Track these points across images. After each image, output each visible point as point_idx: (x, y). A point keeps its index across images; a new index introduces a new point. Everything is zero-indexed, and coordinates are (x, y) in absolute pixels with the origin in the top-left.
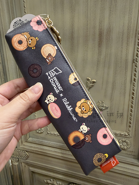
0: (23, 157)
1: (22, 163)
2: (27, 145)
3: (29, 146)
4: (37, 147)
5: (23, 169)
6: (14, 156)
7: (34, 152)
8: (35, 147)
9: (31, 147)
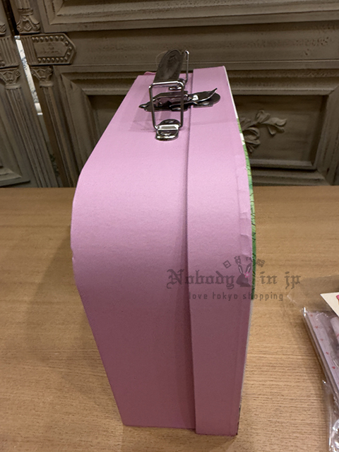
0: (63, 57)
1: (63, 76)
2: (68, 13)
3: (74, 15)
4: (93, 11)
5: (68, 97)
6: (40, 59)
7: (89, 29)
8: (89, 14)
9: (80, 16)
